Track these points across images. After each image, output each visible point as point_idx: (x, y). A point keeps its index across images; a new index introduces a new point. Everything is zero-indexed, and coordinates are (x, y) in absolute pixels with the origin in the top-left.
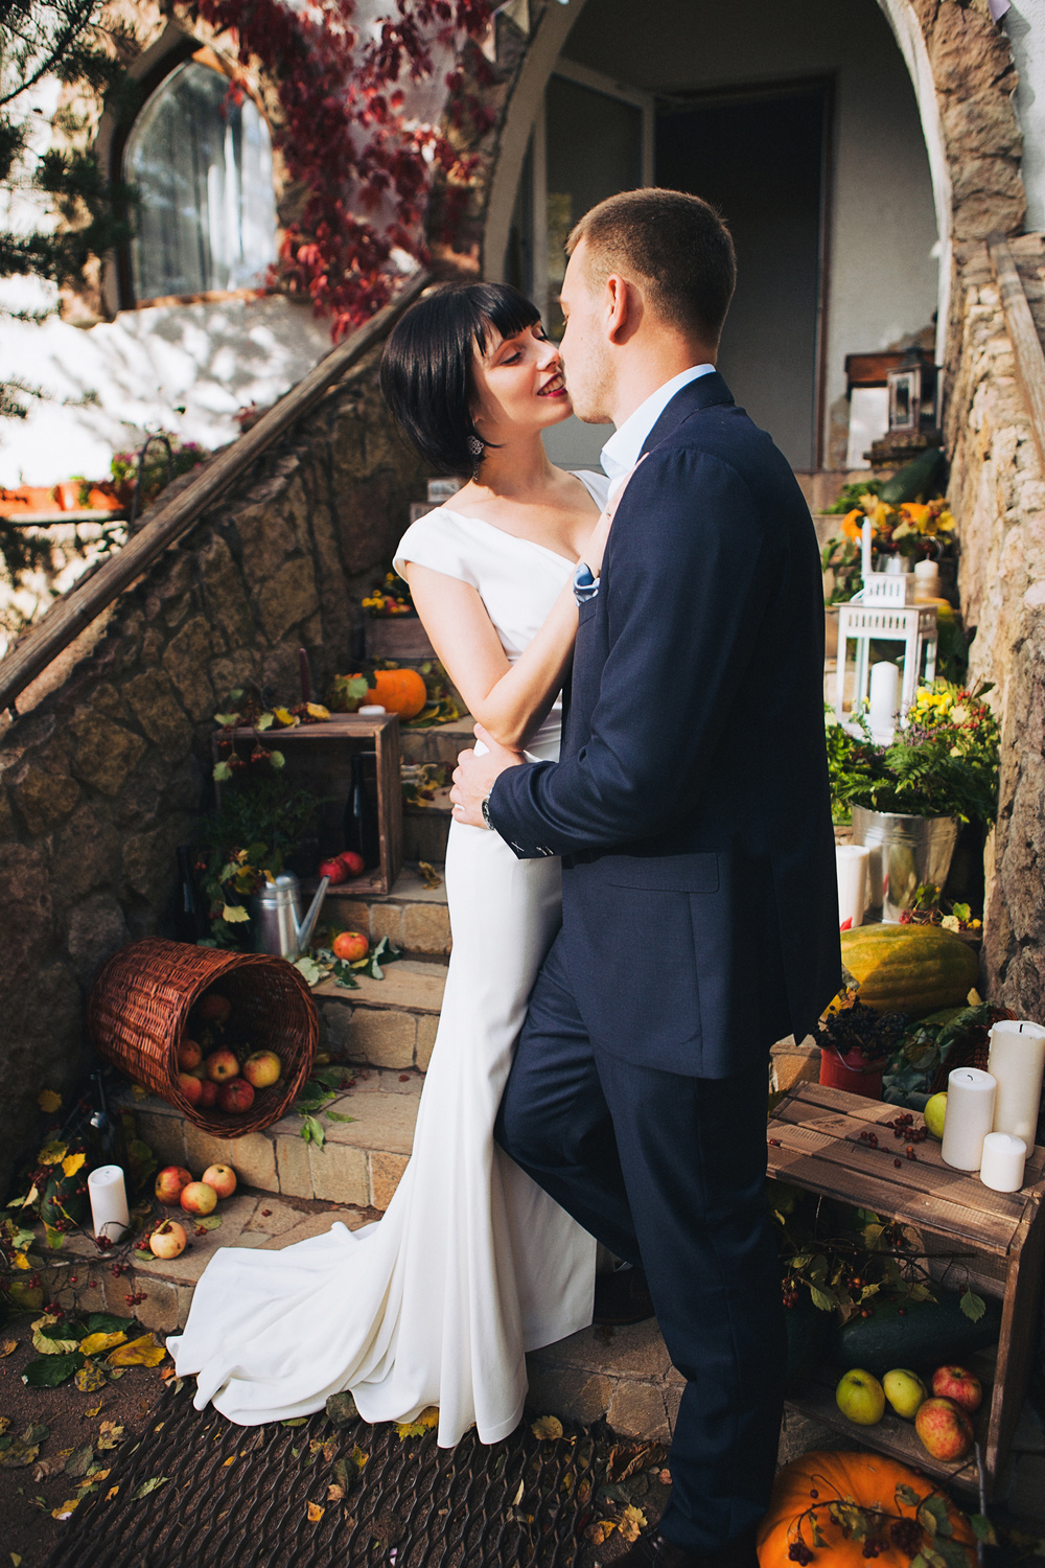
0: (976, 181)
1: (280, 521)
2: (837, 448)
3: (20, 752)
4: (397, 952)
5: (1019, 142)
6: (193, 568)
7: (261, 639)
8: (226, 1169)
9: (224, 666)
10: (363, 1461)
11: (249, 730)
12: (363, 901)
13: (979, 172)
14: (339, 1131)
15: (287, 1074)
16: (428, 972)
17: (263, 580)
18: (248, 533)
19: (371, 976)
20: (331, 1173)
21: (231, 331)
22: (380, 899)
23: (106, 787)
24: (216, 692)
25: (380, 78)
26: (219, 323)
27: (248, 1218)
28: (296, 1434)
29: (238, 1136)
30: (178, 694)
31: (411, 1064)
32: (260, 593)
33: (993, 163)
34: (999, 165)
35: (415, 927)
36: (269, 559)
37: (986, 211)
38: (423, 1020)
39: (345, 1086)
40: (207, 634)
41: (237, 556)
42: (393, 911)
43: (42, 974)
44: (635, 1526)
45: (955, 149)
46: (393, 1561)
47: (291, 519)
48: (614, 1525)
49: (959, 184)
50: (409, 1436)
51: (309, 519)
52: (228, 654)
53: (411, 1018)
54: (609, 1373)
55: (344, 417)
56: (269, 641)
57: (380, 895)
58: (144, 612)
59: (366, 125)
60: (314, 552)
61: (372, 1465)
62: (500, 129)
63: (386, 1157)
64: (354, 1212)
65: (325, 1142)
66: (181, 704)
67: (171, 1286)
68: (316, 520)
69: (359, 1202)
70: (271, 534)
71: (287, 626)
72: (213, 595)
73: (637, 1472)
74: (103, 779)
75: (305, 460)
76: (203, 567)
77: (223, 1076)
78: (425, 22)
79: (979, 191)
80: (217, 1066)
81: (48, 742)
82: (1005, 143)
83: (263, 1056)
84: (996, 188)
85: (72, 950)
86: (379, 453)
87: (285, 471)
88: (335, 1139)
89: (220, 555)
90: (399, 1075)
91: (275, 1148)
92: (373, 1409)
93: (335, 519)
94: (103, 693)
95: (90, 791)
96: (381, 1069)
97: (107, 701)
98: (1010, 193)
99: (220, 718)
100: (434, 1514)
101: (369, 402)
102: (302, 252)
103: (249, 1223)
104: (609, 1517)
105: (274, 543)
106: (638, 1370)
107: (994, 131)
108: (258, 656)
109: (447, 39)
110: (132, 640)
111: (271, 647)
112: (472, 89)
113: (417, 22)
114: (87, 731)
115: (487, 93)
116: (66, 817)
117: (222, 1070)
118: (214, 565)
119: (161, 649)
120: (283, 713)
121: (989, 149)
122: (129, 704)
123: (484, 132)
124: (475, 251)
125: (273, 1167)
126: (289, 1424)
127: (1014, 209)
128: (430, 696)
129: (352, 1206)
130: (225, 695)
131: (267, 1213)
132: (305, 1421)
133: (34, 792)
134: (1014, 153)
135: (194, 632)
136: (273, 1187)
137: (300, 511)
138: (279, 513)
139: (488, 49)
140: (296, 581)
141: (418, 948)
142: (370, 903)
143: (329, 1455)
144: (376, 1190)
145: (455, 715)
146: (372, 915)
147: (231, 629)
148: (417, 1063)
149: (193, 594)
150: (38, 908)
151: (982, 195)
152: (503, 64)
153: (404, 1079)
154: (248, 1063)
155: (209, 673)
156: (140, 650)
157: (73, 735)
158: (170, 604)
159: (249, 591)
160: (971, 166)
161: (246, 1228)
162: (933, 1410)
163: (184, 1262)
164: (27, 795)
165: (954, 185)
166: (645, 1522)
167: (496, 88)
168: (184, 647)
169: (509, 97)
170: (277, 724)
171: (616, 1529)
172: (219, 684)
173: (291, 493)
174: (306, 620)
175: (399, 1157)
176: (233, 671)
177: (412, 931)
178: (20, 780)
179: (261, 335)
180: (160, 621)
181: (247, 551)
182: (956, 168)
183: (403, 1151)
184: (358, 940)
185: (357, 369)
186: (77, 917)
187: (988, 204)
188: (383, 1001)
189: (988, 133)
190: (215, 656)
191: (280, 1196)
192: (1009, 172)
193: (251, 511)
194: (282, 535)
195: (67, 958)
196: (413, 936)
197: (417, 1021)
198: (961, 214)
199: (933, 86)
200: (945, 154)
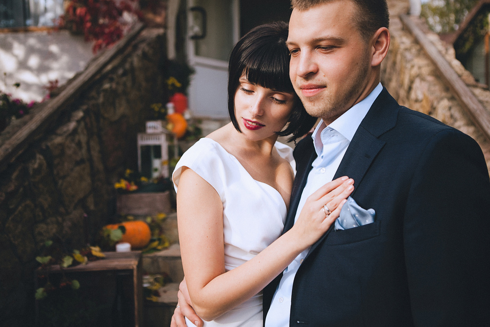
1: (73, 145)
6: (24, 173)
7: (62, 210)
9: (42, 227)
11: (57, 267)
17: (64, 177)
18: (56, 152)
21: (38, 46)
24: (36, 243)
26: (32, 41)
30: (14, 248)
32: (62, 184)
36: (67, 166)
40: (32, 210)
41: (50, 165)
47: (79, 144)
51: (88, 143)
55: (106, 91)
56: (66, 210)
60: (90, 160)
66: (15, 253)
68: (92, 143)
70: (69, 152)
71: (76, 200)
72: (36, 188)
75: (86, 112)
76: (31, 172)
86: (122, 109)
87: (76, 119)
89: (40, 165)
93: (101, 142)
99: (39, 259)
101: (118, 83)
102: (79, 11)
105: (70, 157)
108: (60, 219)
111: (68, 213)
118: (37, 171)
119: (5, 221)
120: (77, 255)
124: (163, 13)
128: (152, 235)
130: (42, 244)
135: (25, 210)
137: (83, 138)
138: (73, 140)
140: (81, 177)
145: (167, 244)
155: (32, 233)
168: (18, 219)
170: (76, 262)
172: (38, 238)
173: (79, 130)
174: (87, 197)
176: (48, 229)
179: (54, 48)
181: (56, 162)
185: (109, 67)
190: (36, 222)
193: (58, 140)
194: (74, 152)
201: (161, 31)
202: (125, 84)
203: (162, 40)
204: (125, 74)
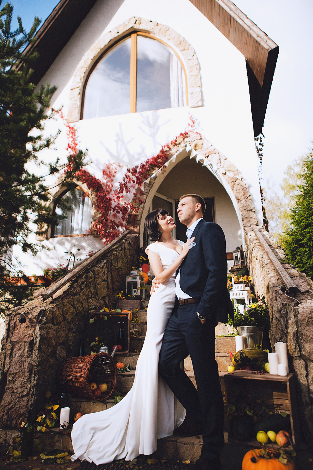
0: (246, 215)
1: (102, 272)
3: (54, 304)
4: (131, 368)
5: (254, 208)
6: (87, 277)
7: (97, 297)
9: (90, 300)
11: (98, 312)
12: (123, 356)
15: (109, 389)
17: (98, 284)
18: (97, 273)
19: (127, 371)
21: (76, 243)
23: (68, 319)
24: (89, 306)
25: (119, 193)
26: (74, 241)
30: (82, 303)
32: (98, 287)
33: (249, 212)
34: (251, 212)
36: (100, 280)
37: (249, 221)
40: (88, 292)
41: (94, 277)
42: (130, 359)
43: (51, 360)
45: (241, 210)
47: (104, 272)
51: (107, 274)
52: (91, 298)
55: (114, 254)
56: (98, 299)
57: (128, 354)
58: (78, 284)
59: (115, 202)
60: (108, 282)
62: (144, 203)
66: (82, 306)
70: (101, 275)
71: (102, 296)
72: (90, 284)
74: (68, 317)
75: (107, 261)
76: (89, 277)
77: (93, 389)
78: (129, 183)
80: (92, 386)
81: (59, 304)
82: (251, 208)
83: (104, 384)
84: (251, 217)
85: (57, 356)
86: (120, 265)
87: (104, 262)
89: (92, 275)
93: (112, 276)
94: (70, 297)
95: (65, 319)
97: (70, 299)
98: (254, 218)
99: (89, 311)
101: (119, 253)
102: (98, 226)
105: (101, 277)
108: (96, 301)
109: (133, 187)
110: (75, 288)
111: (99, 300)
112: (139, 196)
113: (127, 183)
114: (66, 304)
115: (142, 197)
116: (61, 322)
117: (93, 387)
118: (91, 277)
119: (80, 292)
120: (106, 309)
121: (248, 210)
122: (74, 302)
123: (141, 204)
124: (138, 227)
127: (255, 220)
133: (57, 314)
134: (254, 210)
135: (86, 290)
137: (106, 272)
139: (142, 189)
140: (104, 287)
142: (125, 356)
146: (125, 359)
147: (93, 292)
149: (86, 282)
150: (53, 341)
151: (248, 218)
152: (145, 192)
154: (100, 385)
155: (88, 301)
156: (76, 291)
157: (64, 305)
158: (83, 283)
159: (96, 286)
160: (245, 213)
164: (55, 314)
165: (242, 216)
167: (144, 196)
168: (84, 293)
169: (146, 198)
170: (105, 311)
172: (89, 304)
173: (105, 267)
174: (105, 297)
176: (92, 302)
177: (134, 363)
178: (54, 310)
179: (84, 244)
180: (80, 286)
182: (242, 213)
184: (122, 364)
185: (115, 247)
186: (59, 348)
187: (249, 220)
189: (248, 206)
190: (89, 298)
192: (253, 214)
193: (98, 268)
194: (102, 275)
195: (56, 358)
198: (244, 221)
199: (235, 198)
200: (239, 210)
201: (137, 235)
202: (122, 254)
203: (137, 238)
204: (121, 250)
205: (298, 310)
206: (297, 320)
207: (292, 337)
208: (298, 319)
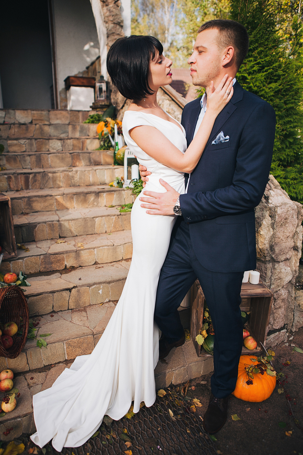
0: (113, 30)
2: (63, 104)
4: (26, 276)
5: (122, 21)
8: (8, 371)
10: (126, 431)
12: (7, 261)
13: (113, 28)
14: (50, 339)
15: (21, 327)
16: (42, 279)
19: (26, 285)
20: (50, 354)
22: (15, 259)
27: (26, 383)
28: (98, 438)
29: (18, 355)
31: (52, 310)
33: (116, 26)
34: (118, 27)
35: (28, 266)
38: (55, 294)
39: (35, 325)
42: (20, 262)
44: (198, 403)
45: (106, 19)
46: (160, 449)
48: (194, 406)
49: (108, 30)
50: (132, 417)
53: (51, 295)
54: (173, 370)
57: (15, 257)
61: (129, 430)
63: (71, 341)
64: (61, 364)
65: (47, 344)
67: (19, 419)
69: (61, 360)
73: (188, 390)
79: (113, 33)
82: (119, 21)
83: (11, 324)
84: (118, 33)
88: (51, 342)
90: (49, 316)
91: (26, 355)
92: (117, 415)
96: (42, 316)
98: (121, 35)
100: (158, 431)
103: (28, 385)
104: (191, 405)
106: (180, 365)
107: (116, 17)
121: (115, 22)
125: (26, 362)
126: (94, 436)
129: (60, 362)
131: (32, 378)
132: (98, 432)
134: (121, 24)
136: (27, 369)
141: (30, 273)
142: (10, 261)
143: (115, 436)
144: (68, 354)
146: (11, 265)
148: (54, 309)
151: (114, 34)
153: (52, 316)
154: (6, 329)
160: (111, 25)
161: (29, 386)
162: (249, 339)
163: (19, 408)
165: (107, 30)
166: (199, 401)
171: (195, 406)
175: (76, 339)
177: (27, 268)
182: (107, 25)
183: (77, 337)
184: (14, 275)
187: (117, 37)
188: (39, 292)
189: (115, 16)
191: (30, 371)
192: (120, 29)
196: (28, 269)
197: (53, 295)
198: (110, 39)
200: (104, 20)
205: (274, 210)
206: (274, 222)
207: (268, 241)
208: (275, 220)
